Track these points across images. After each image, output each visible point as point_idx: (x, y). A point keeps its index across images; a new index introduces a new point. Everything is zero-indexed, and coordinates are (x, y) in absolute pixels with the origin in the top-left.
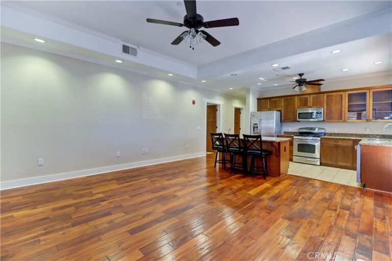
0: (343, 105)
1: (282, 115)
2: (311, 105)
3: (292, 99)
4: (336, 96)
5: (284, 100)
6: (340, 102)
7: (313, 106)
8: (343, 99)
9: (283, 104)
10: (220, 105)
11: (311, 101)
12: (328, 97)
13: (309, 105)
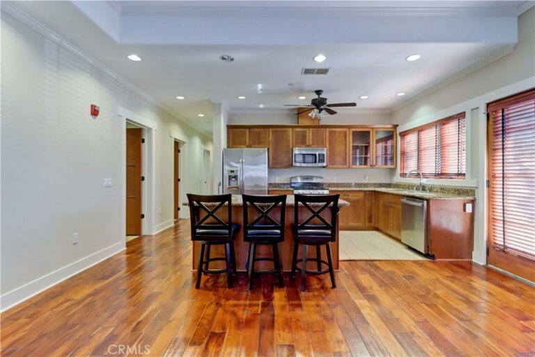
0: (348, 146)
1: (271, 156)
2: (311, 143)
3: (285, 131)
4: (340, 132)
5: (273, 131)
6: (344, 142)
7: (313, 144)
8: (348, 138)
9: (271, 138)
10: (150, 129)
11: (311, 138)
12: (331, 133)
13: (307, 143)
